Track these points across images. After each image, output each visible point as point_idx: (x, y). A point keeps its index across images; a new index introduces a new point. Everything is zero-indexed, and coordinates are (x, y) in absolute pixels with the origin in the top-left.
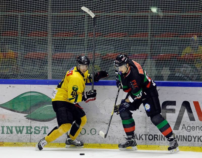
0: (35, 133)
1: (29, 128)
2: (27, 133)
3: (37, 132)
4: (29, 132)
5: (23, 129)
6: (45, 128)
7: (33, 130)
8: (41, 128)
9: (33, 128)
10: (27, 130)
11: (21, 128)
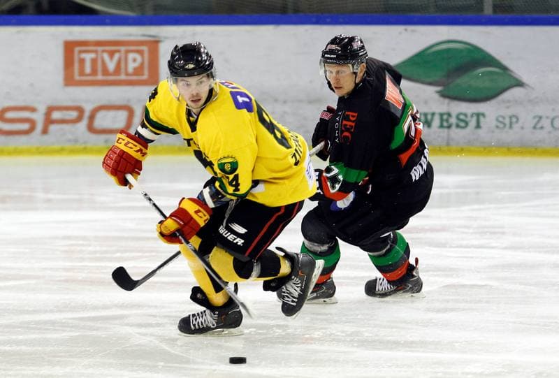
0: (458, 126)
1: (445, 117)
2: (441, 126)
3: (462, 124)
4: (445, 124)
5: (432, 119)
6: (478, 115)
7: (453, 120)
8: (469, 115)
9: (454, 115)
10: (442, 120)
11: (429, 117)
